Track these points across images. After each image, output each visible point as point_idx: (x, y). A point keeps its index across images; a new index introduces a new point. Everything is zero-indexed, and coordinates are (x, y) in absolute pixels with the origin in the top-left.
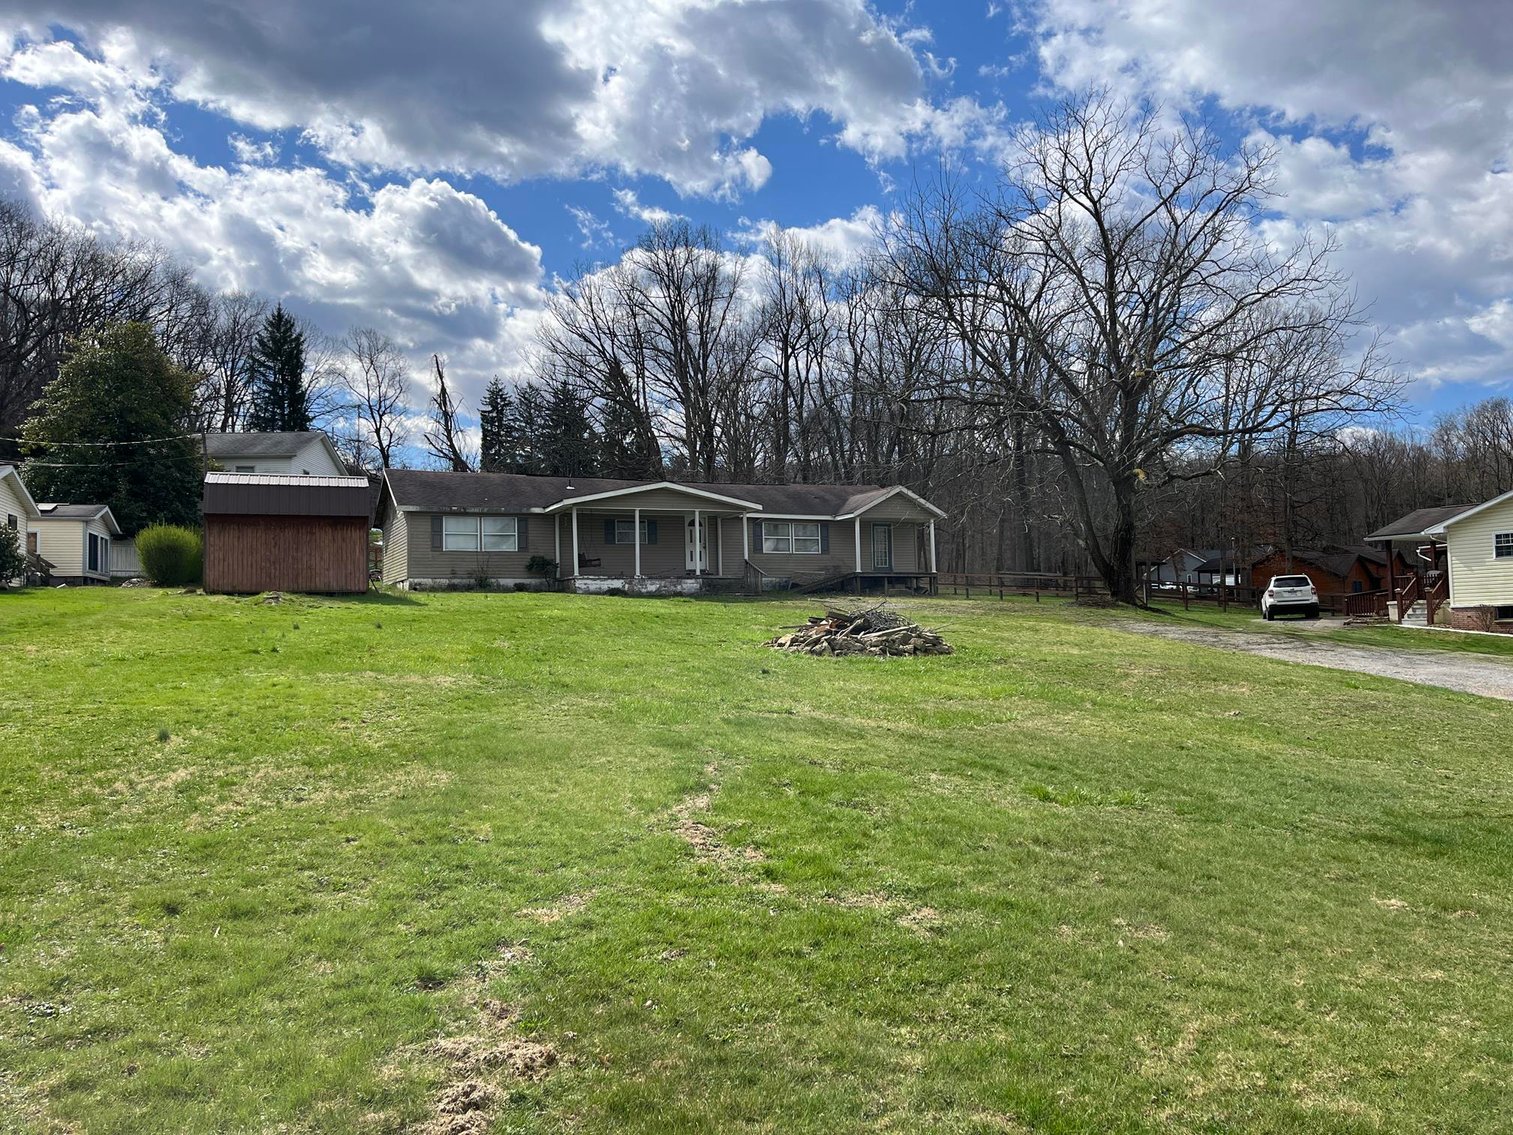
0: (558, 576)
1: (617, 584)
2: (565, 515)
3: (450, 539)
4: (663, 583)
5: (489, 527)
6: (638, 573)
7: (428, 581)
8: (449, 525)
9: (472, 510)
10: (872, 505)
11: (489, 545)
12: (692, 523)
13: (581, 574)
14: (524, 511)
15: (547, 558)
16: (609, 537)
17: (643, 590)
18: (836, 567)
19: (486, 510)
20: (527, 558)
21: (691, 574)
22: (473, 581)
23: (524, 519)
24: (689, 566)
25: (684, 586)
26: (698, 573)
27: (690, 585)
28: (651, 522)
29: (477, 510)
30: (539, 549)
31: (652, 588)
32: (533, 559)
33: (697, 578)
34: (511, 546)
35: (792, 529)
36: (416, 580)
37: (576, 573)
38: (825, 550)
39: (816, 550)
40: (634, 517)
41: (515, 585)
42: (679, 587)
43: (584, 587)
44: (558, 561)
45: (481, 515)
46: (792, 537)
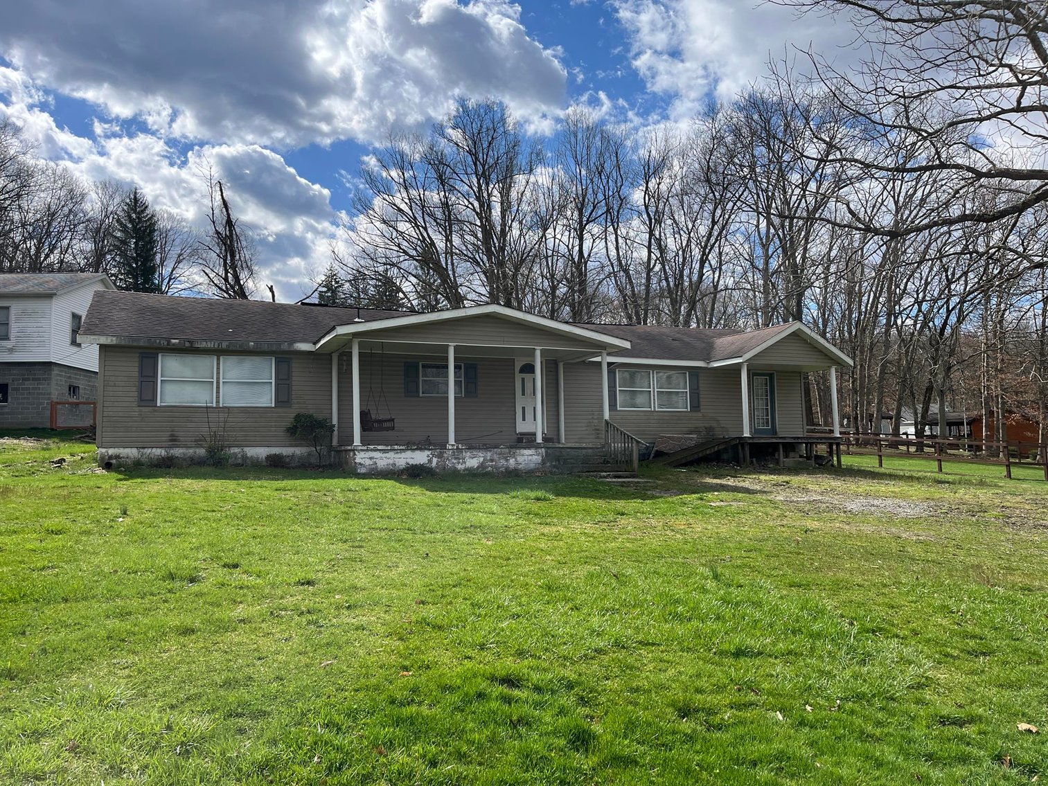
0: (335, 443)
1: (420, 457)
2: (341, 351)
3: (169, 388)
4: (489, 455)
5: (233, 369)
6: (452, 440)
7: (131, 453)
8: (170, 366)
9: (203, 345)
10: (765, 346)
11: (233, 397)
12: (529, 369)
13: (363, 442)
14: (285, 347)
15: (319, 416)
16: (411, 390)
17: (460, 467)
18: (710, 429)
19: (224, 345)
20: (289, 415)
21: (526, 440)
22: (202, 452)
23: (285, 359)
24: (522, 427)
25: (520, 459)
26: (539, 440)
27: (528, 458)
28: (470, 367)
29: (210, 345)
30: (306, 402)
31: (473, 461)
32: (298, 417)
33: (537, 447)
34: (266, 398)
35: (654, 377)
36: (111, 451)
37: (357, 441)
38: (695, 406)
39: (682, 405)
40: (446, 359)
41: (269, 457)
42: (512, 461)
43: (368, 462)
44: (335, 421)
45: (219, 352)
46: (655, 389)
